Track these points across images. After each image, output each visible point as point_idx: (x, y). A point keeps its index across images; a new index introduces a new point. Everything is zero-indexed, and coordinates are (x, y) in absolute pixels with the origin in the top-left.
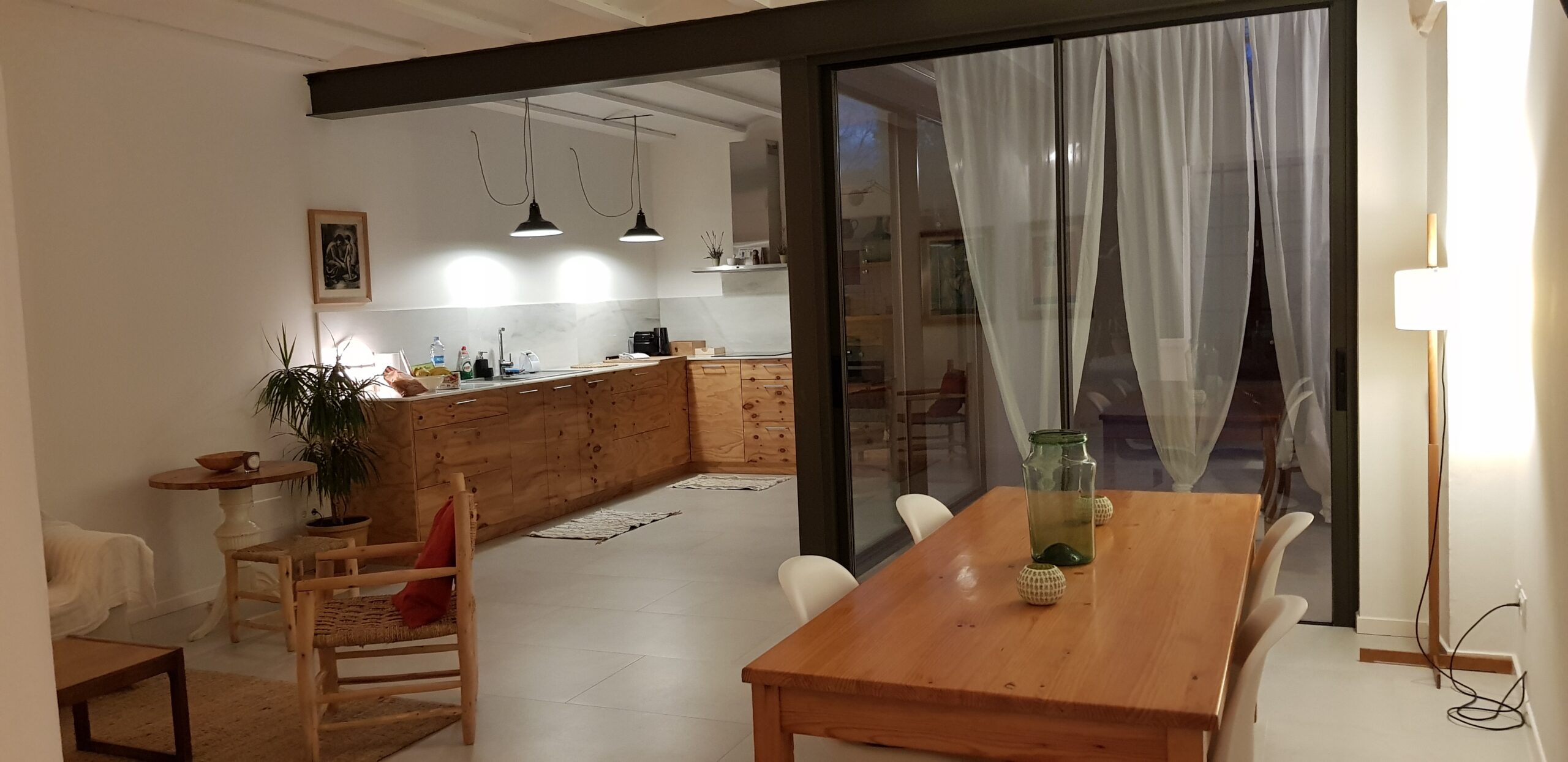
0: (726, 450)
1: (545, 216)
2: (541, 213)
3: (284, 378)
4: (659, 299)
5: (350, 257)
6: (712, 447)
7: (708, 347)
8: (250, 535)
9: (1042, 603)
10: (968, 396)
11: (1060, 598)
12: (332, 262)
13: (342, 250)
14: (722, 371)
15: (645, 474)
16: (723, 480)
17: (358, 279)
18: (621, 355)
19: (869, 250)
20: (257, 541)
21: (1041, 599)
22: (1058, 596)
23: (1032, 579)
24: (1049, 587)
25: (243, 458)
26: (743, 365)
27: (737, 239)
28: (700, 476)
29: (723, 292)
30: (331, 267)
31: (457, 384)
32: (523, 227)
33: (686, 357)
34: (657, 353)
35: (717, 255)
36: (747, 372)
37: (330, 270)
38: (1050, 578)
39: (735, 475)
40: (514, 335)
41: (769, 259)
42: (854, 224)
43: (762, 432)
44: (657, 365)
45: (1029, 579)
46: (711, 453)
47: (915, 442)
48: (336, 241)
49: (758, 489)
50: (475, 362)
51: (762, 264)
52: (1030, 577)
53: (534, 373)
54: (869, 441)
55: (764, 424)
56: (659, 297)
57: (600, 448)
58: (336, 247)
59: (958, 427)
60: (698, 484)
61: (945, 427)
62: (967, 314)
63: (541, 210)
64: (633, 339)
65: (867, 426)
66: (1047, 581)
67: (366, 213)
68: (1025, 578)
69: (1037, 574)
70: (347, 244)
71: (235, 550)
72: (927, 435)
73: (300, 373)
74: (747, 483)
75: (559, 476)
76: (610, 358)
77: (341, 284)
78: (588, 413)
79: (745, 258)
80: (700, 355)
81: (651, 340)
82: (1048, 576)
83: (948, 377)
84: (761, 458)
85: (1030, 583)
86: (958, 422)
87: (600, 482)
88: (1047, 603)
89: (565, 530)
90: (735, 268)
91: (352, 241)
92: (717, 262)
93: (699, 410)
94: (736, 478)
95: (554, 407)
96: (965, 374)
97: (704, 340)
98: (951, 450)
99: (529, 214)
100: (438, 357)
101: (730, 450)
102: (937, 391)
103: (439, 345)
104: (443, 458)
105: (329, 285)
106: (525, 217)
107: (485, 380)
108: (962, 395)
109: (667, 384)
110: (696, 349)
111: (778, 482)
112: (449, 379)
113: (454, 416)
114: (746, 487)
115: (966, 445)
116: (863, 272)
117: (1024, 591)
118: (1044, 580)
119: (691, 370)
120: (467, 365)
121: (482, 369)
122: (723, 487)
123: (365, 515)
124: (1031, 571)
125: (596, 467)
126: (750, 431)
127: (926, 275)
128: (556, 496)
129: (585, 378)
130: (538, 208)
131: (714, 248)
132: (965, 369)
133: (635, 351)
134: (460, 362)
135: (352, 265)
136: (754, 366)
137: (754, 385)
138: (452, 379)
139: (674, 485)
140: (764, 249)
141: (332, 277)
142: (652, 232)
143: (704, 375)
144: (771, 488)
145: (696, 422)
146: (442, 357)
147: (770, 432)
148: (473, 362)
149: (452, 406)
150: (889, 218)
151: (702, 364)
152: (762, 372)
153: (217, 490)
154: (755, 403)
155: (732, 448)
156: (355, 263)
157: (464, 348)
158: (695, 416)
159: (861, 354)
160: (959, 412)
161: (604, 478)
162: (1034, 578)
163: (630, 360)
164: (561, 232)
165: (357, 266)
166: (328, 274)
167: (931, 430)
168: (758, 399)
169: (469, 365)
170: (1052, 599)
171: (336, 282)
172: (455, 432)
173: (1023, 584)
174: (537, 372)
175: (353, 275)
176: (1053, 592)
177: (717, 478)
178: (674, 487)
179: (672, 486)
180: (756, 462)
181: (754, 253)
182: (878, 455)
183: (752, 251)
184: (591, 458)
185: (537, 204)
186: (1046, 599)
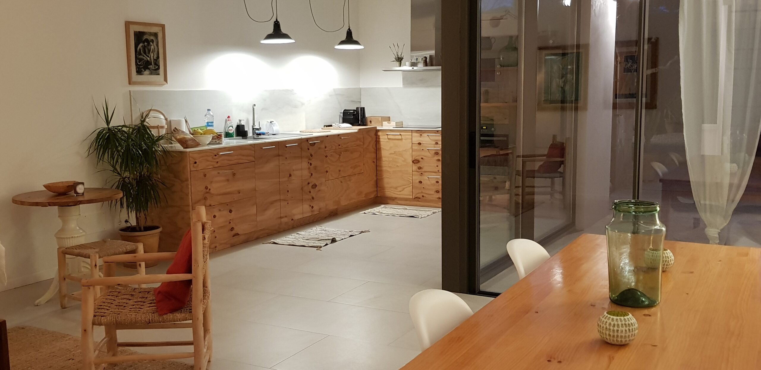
0: (401, 190)
1: (283, 30)
2: (281, 28)
3: (107, 133)
4: (361, 89)
5: (154, 54)
6: (391, 188)
7: (392, 121)
8: (77, 237)
9: (617, 344)
10: (565, 160)
11: (633, 340)
12: (141, 57)
13: (148, 49)
14: (400, 137)
15: (346, 204)
16: (397, 210)
17: (159, 68)
18: (333, 124)
19: (503, 58)
20: (82, 241)
21: (617, 340)
22: (631, 338)
23: (610, 324)
24: (624, 331)
25: (73, 186)
26: (414, 134)
27: (414, 48)
28: (383, 206)
29: (403, 85)
30: (141, 60)
31: (221, 141)
32: (269, 37)
33: (376, 127)
34: (358, 124)
35: (400, 60)
36: (416, 138)
37: (139, 63)
38: (625, 324)
39: (406, 207)
40: (263, 109)
41: (434, 63)
42: (493, 40)
43: (424, 179)
44: (357, 132)
45: (608, 324)
46: (391, 191)
47: (527, 190)
48: (144, 43)
49: (420, 217)
50: (236, 126)
51: (429, 66)
52: (608, 322)
53: (275, 134)
54: (496, 188)
55: (425, 174)
56: (361, 87)
57: (316, 186)
58: (144, 47)
59: (558, 181)
60: (381, 211)
61: (549, 180)
62: (568, 104)
63: (281, 26)
64: (342, 114)
65: (495, 178)
66: (622, 327)
67: (164, 25)
68: (604, 323)
69: (615, 320)
70: (152, 45)
71: (64, 248)
72: (535, 185)
73: (116, 130)
74: (412, 213)
75: (288, 203)
76: (327, 126)
77: (147, 72)
78: (309, 163)
79: (418, 62)
80: (386, 126)
81: (354, 115)
82: (623, 322)
83: (553, 147)
84: (423, 196)
85: (608, 327)
86: (558, 177)
87: (315, 208)
88: (622, 344)
89: (293, 239)
90: (411, 68)
91: (155, 43)
92: (399, 64)
93: (384, 163)
94: (406, 209)
95: (286, 158)
96: (565, 145)
97: (389, 116)
98: (552, 195)
99: (273, 29)
100: (210, 122)
101: (403, 190)
102: (544, 155)
103: (211, 115)
104: (210, 190)
105: (139, 72)
106: (271, 30)
107: (242, 139)
108: (562, 159)
109: (363, 145)
110: (384, 122)
111: (433, 213)
112: (216, 137)
113: (218, 162)
114: (412, 215)
115: (563, 193)
116: (498, 73)
117: (603, 333)
118: (620, 325)
119: (379, 136)
120: (231, 128)
121: (241, 132)
122: (397, 214)
123: (157, 225)
124: (610, 317)
125: (313, 198)
126: (417, 178)
127: (541, 77)
128: (286, 217)
129: (307, 140)
130: (279, 24)
131: (397, 55)
132: (565, 142)
133: (343, 122)
134: (226, 126)
135: (155, 59)
136: (421, 135)
137: (421, 147)
138: (218, 137)
139: (365, 212)
140: (431, 56)
141: (141, 67)
142: (356, 43)
143: (388, 140)
144: (428, 217)
145: (381, 170)
146: (212, 122)
147: (429, 179)
148: (235, 127)
149: (217, 155)
150: (517, 36)
151: (386, 132)
152: (426, 139)
153: (57, 207)
154: (421, 160)
155: (404, 188)
156: (157, 58)
157: (229, 117)
158: (381, 166)
159: (493, 129)
160: (559, 170)
161: (319, 206)
162: (612, 323)
163: (340, 128)
164: (294, 41)
165: (158, 60)
166: (138, 65)
167: (538, 182)
168: (423, 157)
169: (232, 128)
170: (626, 341)
171: (143, 70)
172: (218, 173)
173: (603, 327)
174: (277, 134)
175: (155, 66)
176: (627, 335)
177: (393, 208)
178: (365, 213)
179: (363, 212)
180: (420, 198)
181: (424, 59)
182: (502, 198)
183: (423, 57)
184: (310, 192)
185: (278, 22)
186: (621, 341)
